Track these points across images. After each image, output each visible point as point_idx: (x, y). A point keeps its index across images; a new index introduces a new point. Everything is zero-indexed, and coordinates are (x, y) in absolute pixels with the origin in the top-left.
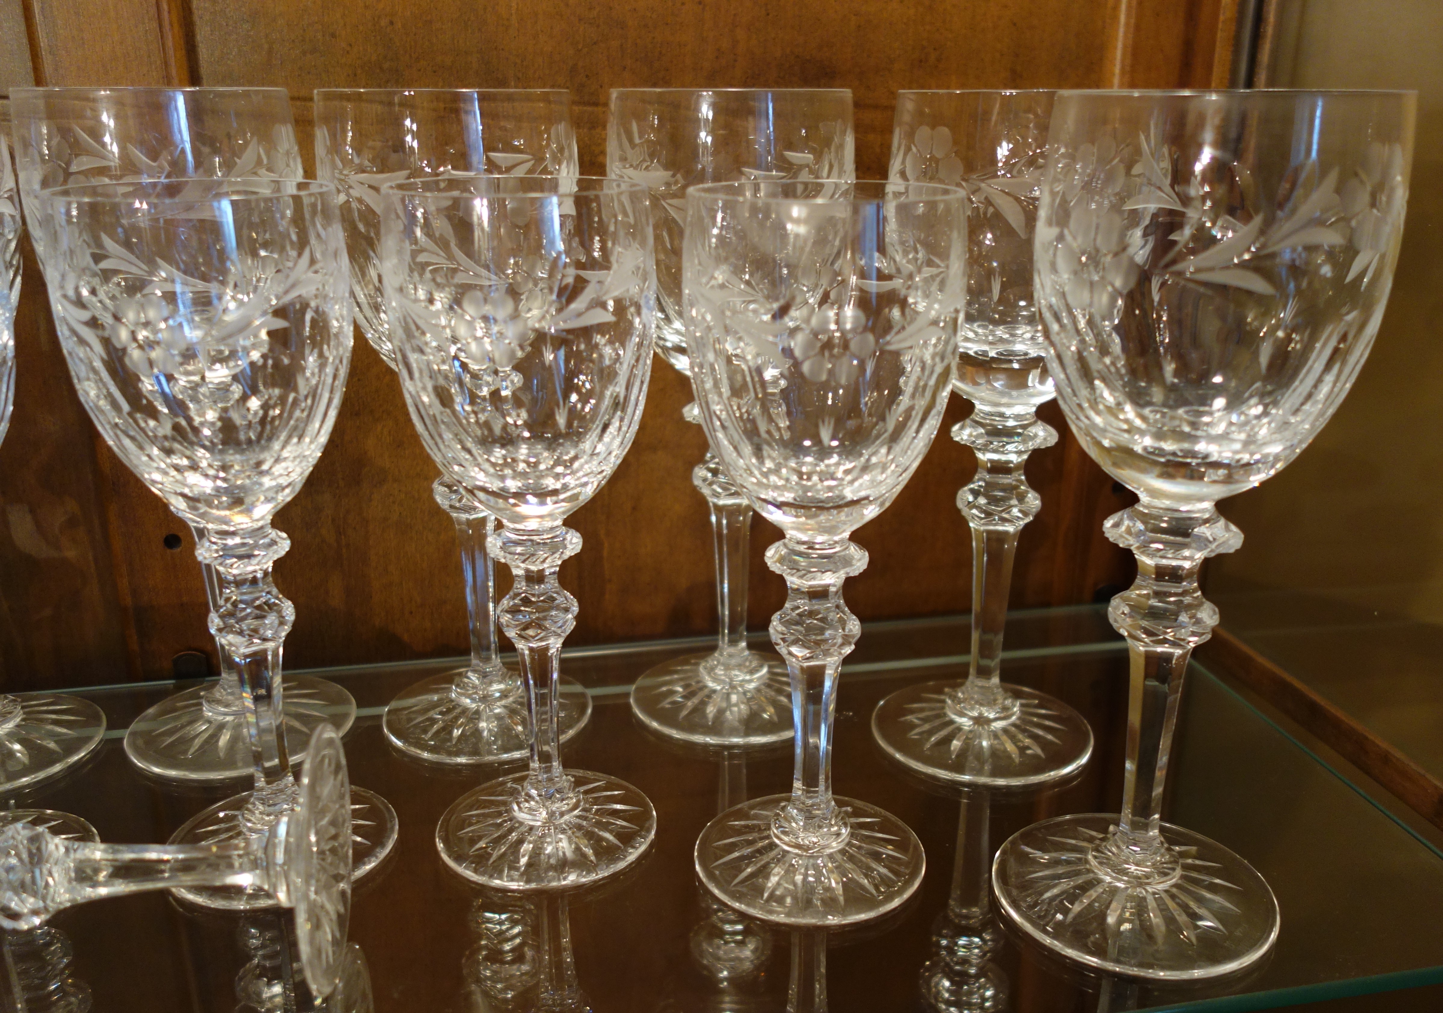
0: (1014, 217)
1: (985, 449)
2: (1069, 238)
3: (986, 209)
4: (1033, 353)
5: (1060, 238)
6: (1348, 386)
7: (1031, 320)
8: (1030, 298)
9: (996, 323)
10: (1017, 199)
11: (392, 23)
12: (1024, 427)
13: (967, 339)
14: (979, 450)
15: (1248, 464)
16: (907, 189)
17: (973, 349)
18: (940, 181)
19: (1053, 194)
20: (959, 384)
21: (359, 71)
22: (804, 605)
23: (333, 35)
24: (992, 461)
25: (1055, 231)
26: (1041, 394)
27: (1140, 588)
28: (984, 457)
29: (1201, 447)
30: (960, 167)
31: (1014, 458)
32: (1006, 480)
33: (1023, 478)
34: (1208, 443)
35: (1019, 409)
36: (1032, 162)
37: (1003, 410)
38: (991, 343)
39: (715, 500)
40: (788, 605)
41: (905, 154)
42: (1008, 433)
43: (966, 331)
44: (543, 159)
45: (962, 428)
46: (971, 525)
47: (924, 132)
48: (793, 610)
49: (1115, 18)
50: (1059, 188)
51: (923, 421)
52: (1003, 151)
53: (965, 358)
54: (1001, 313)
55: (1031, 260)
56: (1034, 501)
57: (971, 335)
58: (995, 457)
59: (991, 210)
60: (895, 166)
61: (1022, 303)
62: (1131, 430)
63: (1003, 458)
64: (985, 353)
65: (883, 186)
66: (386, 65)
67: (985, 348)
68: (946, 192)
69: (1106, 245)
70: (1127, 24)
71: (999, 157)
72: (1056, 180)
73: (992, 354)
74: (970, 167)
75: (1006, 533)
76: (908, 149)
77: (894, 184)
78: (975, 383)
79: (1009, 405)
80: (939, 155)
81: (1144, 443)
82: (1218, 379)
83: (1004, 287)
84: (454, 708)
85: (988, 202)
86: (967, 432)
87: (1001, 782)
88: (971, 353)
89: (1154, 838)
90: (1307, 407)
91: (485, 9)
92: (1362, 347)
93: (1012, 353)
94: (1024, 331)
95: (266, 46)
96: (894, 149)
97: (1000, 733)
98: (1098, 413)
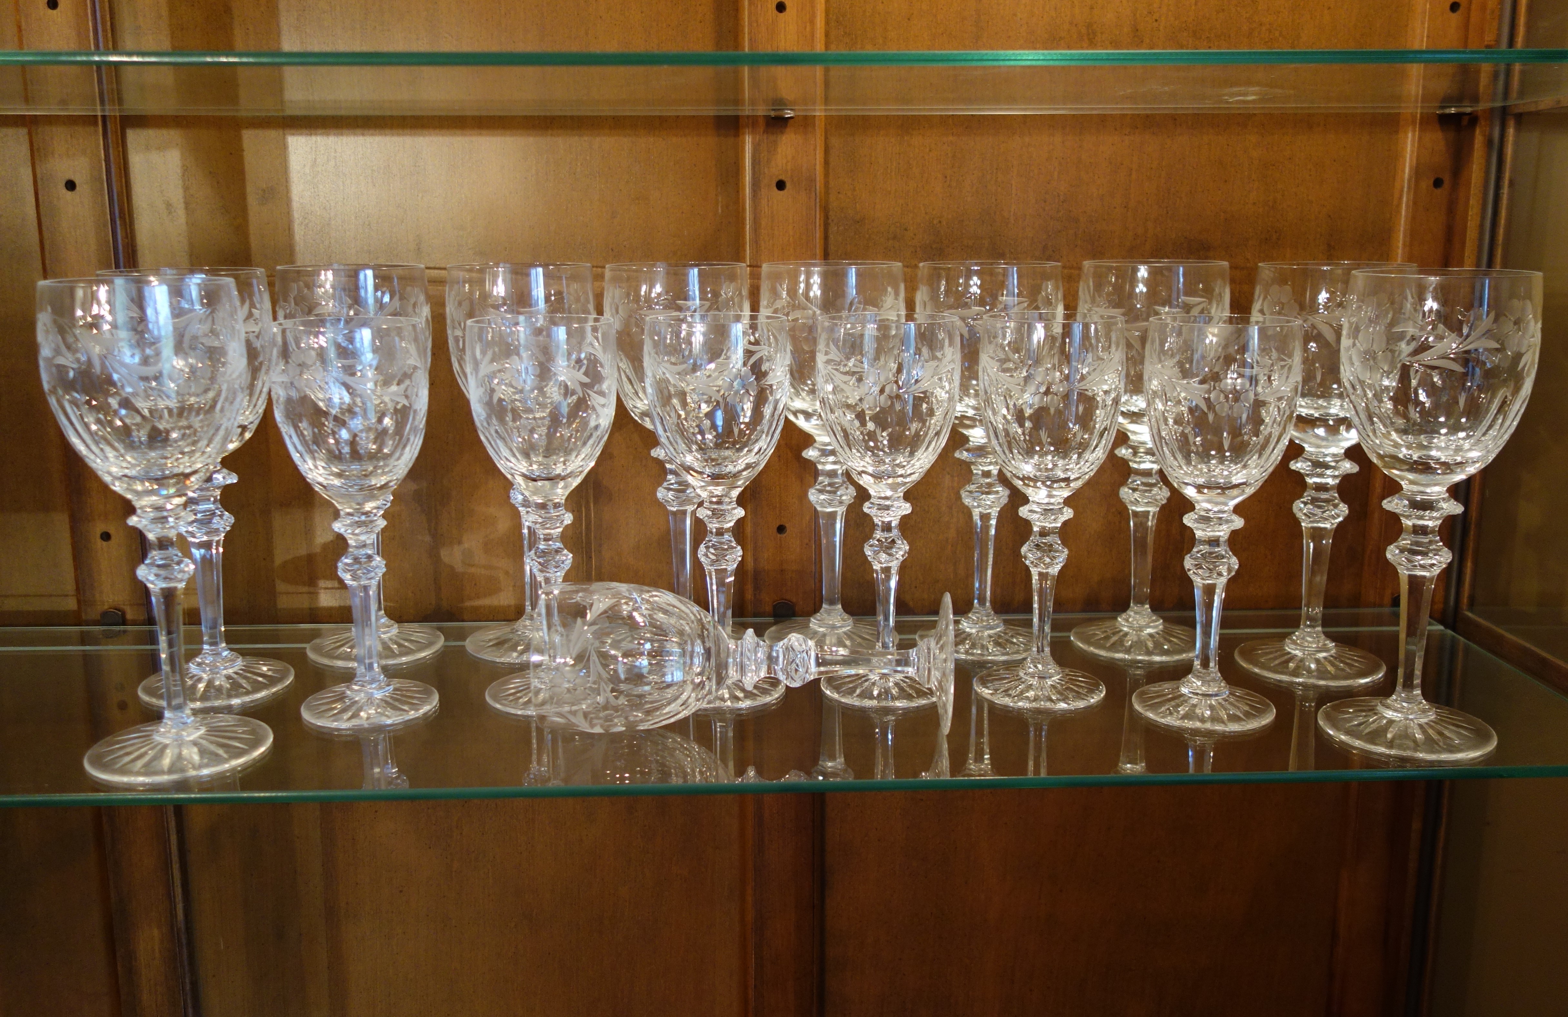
0: (1329, 335)
1: (1311, 475)
2: (1358, 344)
3: (1312, 331)
4: (1342, 415)
5: (1354, 345)
6: (1515, 423)
7: (1341, 396)
8: (1339, 382)
9: (1319, 397)
10: (1331, 326)
11: (940, 222)
12: (1337, 462)
13: (1301, 406)
14: (1308, 475)
15: (1461, 463)
16: (1265, 319)
17: (1304, 412)
18: (1285, 315)
19: (1351, 324)
20: (1296, 434)
21: (918, 249)
22: (1205, 548)
23: (906, 230)
24: (1315, 483)
25: (1351, 341)
26: (1348, 439)
27: (1404, 539)
28: (1310, 481)
29: (1434, 453)
30: (1297, 307)
31: (1331, 481)
32: (1324, 496)
33: (1336, 495)
34: (1438, 451)
35: (1334, 450)
36: (1340, 305)
37: (1323, 450)
38: (1315, 408)
39: (1134, 508)
40: (1195, 550)
41: (1264, 300)
42: (1326, 466)
43: (1301, 401)
44: (1036, 301)
45: (1296, 462)
46: (1303, 524)
47: (1275, 288)
48: (1198, 552)
49: (1399, 212)
50: (1354, 320)
51: (1277, 442)
52: (1323, 297)
53: (1300, 418)
54: (1321, 392)
55: (1339, 359)
56: (1344, 509)
57: (1303, 404)
58: (1318, 480)
59: (1315, 332)
60: (1256, 306)
61: (1335, 386)
62: (1396, 445)
63: (1323, 481)
64: (1312, 415)
65: (1249, 318)
66: (934, 246)
67: (1312, 412)
68: (1288, 322)
69: (1378, 347)
70: (1406, 216)
71: (1320, 301)
72: (1352, 315)
73: (1316, 415)
74: (1302, 307)
75: (1325, 529)
76: (1265, 298)
77: (1255, 316)
78: (1305, 432)
79: (1327, 447)
80: (1284, 300)
81: (1403, 452)
82: (1442, 419)
83: (1323, 374)
84: (961, 634)
85: (1313, 327)
86: (1299, 465)
87: (1322, 683)
88: (1303, 415)
89: (1417, 695)
90: (1491, 432)
91: (995, 213)
92: (1520, 402)
93: (1329, 415)
94: (1337, 402)
95: (867, 236)
96: (1256, 297)
97: (1322, 660)
98: (1377, 438)
